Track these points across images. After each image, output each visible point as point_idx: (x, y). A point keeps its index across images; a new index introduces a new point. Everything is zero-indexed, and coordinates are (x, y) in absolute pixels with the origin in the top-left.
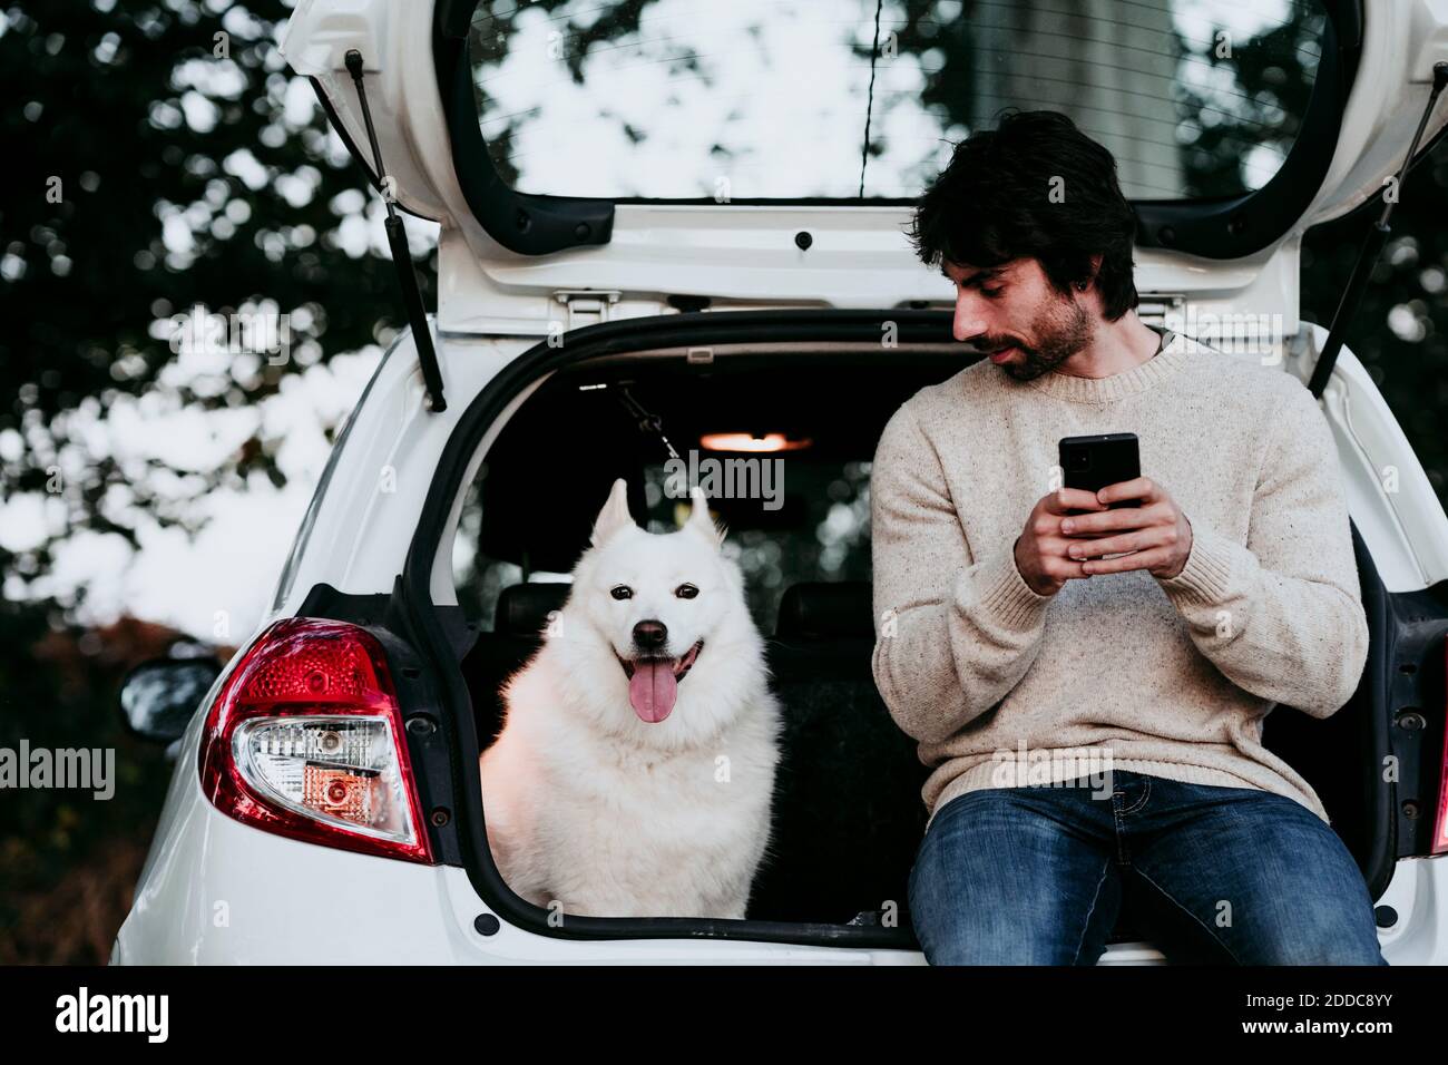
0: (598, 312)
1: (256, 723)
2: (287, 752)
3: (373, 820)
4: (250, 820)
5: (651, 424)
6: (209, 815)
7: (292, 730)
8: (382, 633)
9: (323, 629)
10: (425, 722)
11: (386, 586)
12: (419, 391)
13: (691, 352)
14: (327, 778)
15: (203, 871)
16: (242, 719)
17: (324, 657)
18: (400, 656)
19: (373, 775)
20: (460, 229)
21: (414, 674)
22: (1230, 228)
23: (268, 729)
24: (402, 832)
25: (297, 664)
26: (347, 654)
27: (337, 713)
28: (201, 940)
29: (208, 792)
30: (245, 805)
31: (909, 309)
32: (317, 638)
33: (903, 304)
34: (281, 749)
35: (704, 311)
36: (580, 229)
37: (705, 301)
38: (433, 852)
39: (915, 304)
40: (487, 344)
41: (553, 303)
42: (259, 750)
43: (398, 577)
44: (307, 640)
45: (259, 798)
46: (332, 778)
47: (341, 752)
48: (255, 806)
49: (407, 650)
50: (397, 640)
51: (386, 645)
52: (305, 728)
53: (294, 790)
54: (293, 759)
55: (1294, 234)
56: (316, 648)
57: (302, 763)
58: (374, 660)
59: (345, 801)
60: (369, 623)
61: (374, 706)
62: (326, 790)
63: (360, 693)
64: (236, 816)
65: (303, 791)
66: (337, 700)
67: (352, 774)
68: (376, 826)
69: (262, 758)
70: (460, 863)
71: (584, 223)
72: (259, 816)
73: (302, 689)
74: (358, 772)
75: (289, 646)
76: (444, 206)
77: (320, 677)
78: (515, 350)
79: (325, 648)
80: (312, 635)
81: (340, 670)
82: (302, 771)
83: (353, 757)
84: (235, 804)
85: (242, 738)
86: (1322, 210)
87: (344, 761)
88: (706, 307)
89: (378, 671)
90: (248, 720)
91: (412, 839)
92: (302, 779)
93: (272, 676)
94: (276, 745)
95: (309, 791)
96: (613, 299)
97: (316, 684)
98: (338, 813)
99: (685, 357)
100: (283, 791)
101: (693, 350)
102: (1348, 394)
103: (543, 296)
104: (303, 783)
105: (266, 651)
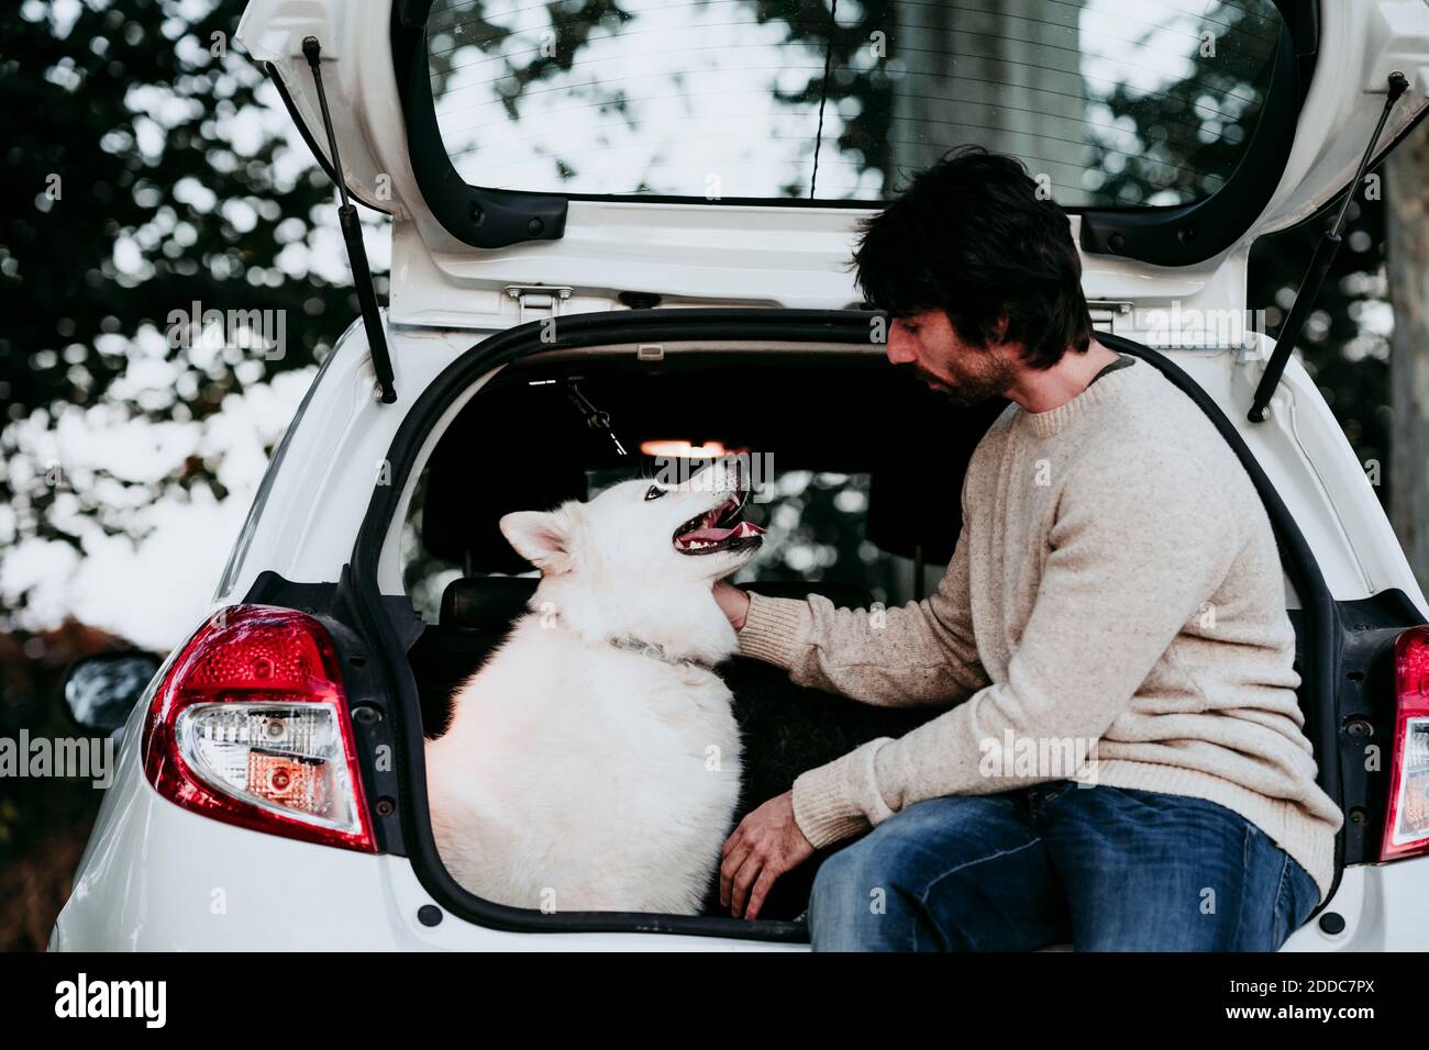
0: (549, 308)
1: (201, 708)
2: (232, 738)
3: (316, 809)
4: (192, 806)
5: (599, 421)
6: (152, 801)
7: (237, 717)
8: (329, 621)
9: (268, 616)
10: (370, 711)
11: (333, 575)
12: (369, 382)
13: (642, 349)
14: (270, 766)
15: (144, 856)
16: (186, 704)
17: (270, 644)
18: (346, 645)
19: (315, 762)
20: (414, 221)
21: (360, 663)
22: (1180, 236)
23: (213, 715)
24: (346, 821)
25: (243, 651)
26: (293, 642)
27: (283, 700)
28: (141, 926)
29: (151, 777)
30: (188, 790)
31: (859, 310)
32: (262, 625)
33: (853, 305)
34: (226, 735)
35: (656, 308)
36: (533, 224)
37: (655, 298)
38: (376, 841)
40: (438, 336)
41: (504, 297)
42: (203, 736)
43: (346, 566)
44: (253, 627)
45: (202, 785)
46: (276, 766)
47: (286, 739)
48: (198, 793)
49: (354, 638)
50: (344, 630)
51: (333, 633)
52: (250, 714)
53: (238, 777)
54: (237, 745)
55: (1243, 243)
56: (262, 635)
57: (246, 749)
58: (321, 647)
59: (289, 789)
60: (316, 610)
61: (317, 693)
62: (270, 776)
63: (306, 680)
64: (178, 802)
65: (247, 778)
66: (281, 686)
67: (296, 761)
68: (319, 814)
69: (206, 743)
70: (404, 853)
71: (537, 218)
72: (201, 802)
73: (247, 676)
74: (302, 760)
75: (234, 633)
76: (398, 198)
77: (265, 664)
78: (466, 343)
79: (270, 635)
80: (258, 621)
81: (286, 657)
82: (247, 758)
83: (298, 745)
84: (177, 789)
85: (186, 723)
86: (1271, 220)
87: (289, 748)
88: (655, 305)
89: (326, 661)
90: (192, 706)
91: (356, 828)
92: (245, 765)
93: (217, 662)
94: (220, 731)
95: (252, 778)
96: (565, 294)
97: (261, 670)
98: (281, 801)
99: (636, 354)
100: (227, 778)
101: (643, 346)
102: (1294, 404)
103: (494, 290)
104: (247, 770)
105: (210, 638)
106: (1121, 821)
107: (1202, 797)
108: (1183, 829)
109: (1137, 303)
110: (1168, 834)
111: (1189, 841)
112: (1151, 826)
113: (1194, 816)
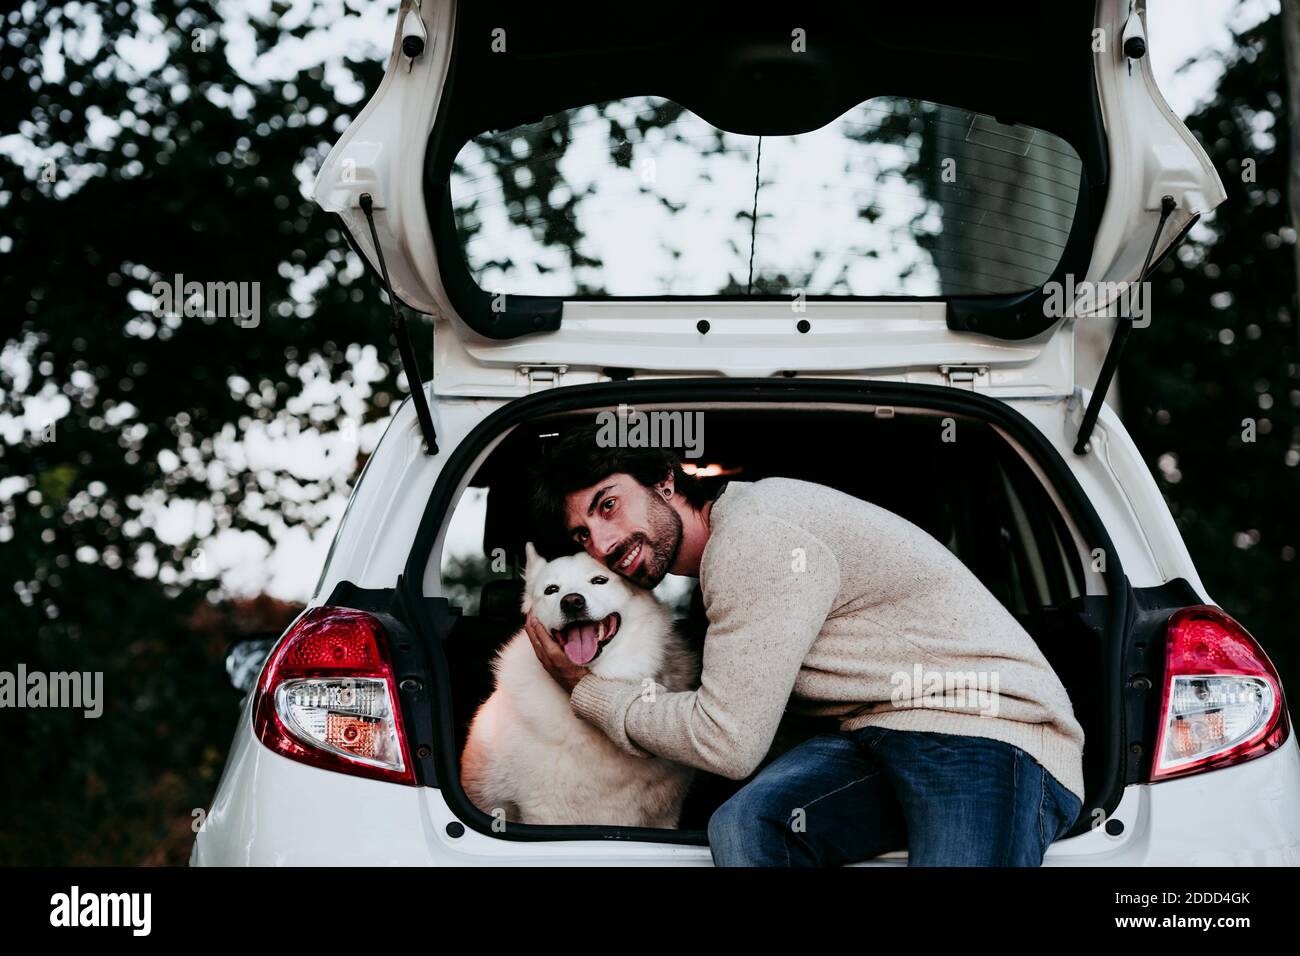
0: (552, 380)
1: (294, 682)
2: (315, 704)
3: (376, 753)
4: (288, 754)
6: (259, 750)
7: (319, 688)
8: (387, 618)
9: (345, 615)
10: (414, 683)
11: (392, 584)
12: (418, 440)
14: (344, 723)
15: (254, 791)
16: (286, 678)
17: (344, 635)
18: (397, 634)
19: (378, 720)
20: (447, 320)
21: (407, 647)
22: (1018, 317)
23: (302, 687)
24: (395, 762)
25: (325, 640)
26: (360, 633)
28: (253, 840)
29: (259, 734)
30: (285, 743)
31: (781, 377)
32: (342, 620)
33: (778, 373)
34: (310, 702)
35: (629, 379)
36: (537, 320)
37: (631, 372)
38: (413, 776)
39: (787, 373)
40: (471, 403)
41: (518, 374)
42: (294, 703)
43: (400, 576)
44: (334, 621)
45: (295, 739)
46: (347, 723)
47: (354, 704)
49: (404, 630)
50: (397, 623)
51: (388, 626)
52: (328, 687)
53: (320, 732)
54: (318, 709)
55: (1067, 321)
56: (339, 629)
57: (325, 712)
58: (378, 637)
59: (357, 739)
60: (378, 610)
61: (377, 671)
62: (343, 731)
63: (369, 661)
64: (278, 751)
65: (326, 732)
66: (352, 666)
67: (361, 720)
68: (378, 757)
69: (297, 709)
70: (437, 785)
71: (539, 315)
72: (295, 751)
73: (327, 658)
74: (366, 719)
75: (319, 627)
76: (435, 304)
77: (340, 650)
78: (490, 408)
79: (345, 628)
80: (338, 617)
81: (355, 644)
82: (325, 718)
83: (363, 708)
84: (277, 743)
85: (282, 694)
87: (356, 711)
88: (630, 376)
89: (381, 647)
90: (287, 681)
91: (402, 767)
92: (325, 724)
93: (306, 649)
94: (307, 699)
95: (330, 732)
96: (563, 371)
97: (338, 654)
98: (351, 749)
100: (312, 733)
102: (1108, 440)
103: (511, 368)
104: (326, 726)
105: (306, 628)
106: (921, 760)
108: (965, 766)
109: (990, 367)
110: (954, 771)
111: (969, 775)
112: (942, 764)
113: (974, 754)
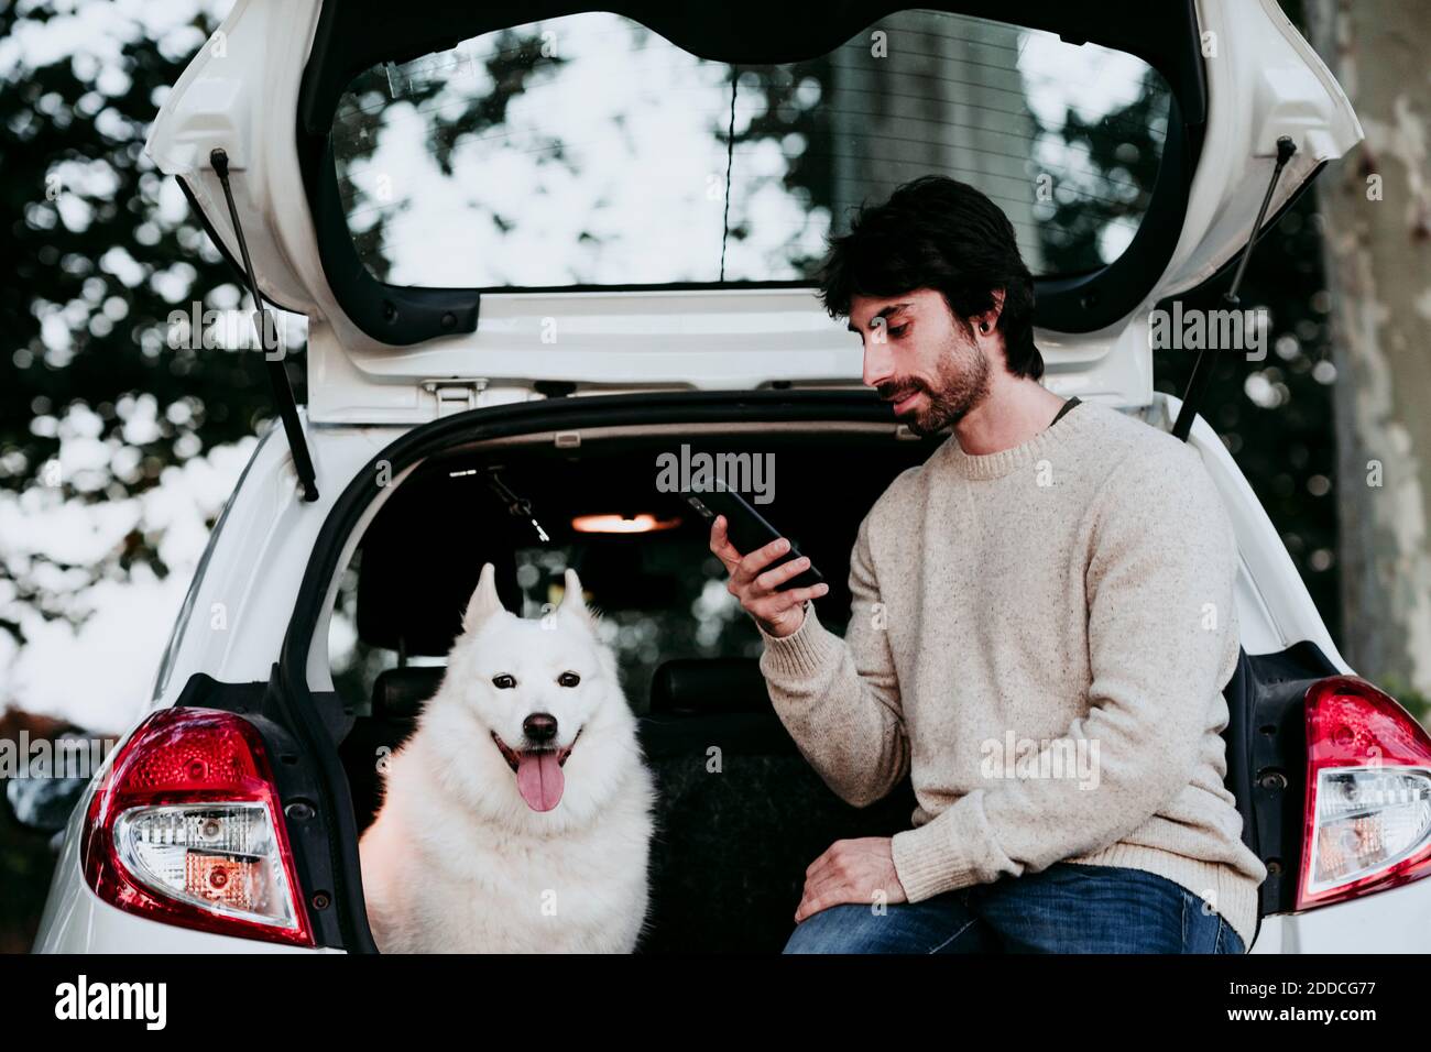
0: (466, 400)
1: (138, 812)
2: (169, 840)
3: (255, 905)
4: (134, 909)
5: (520, 508)
6: (92, 905)
7: (173, 819)
8: (260, 720)
9: (201, 718)
10: (303, 807)
11: (264, 675)
12: (291, 482)
13: (559, 437)
14: (209, 864)
16: (123, 808)
17: (203, 745)
18: (278, 743)
19: (253, 860)
20: (328, 322)
21: (292, 760)
22: (1083, 303)
23: (149, 818)
24: (283, 916)
25: (177, 753)
26: (225, 742)
27: (217, 801)
29: (91, 882)
30: (128, 893)
31: (771, 389)
32: (196, 727)
33: (764, 385)
34: (162, 838)
35: (571, 396)
36: (447, 319)
37: (571, 386)
38: (313, 936)
39: (777, 384)
40: (358, 433)
41: (421, 392)
42: (140, 839)
43: (275, 665)
44: (186, 729)
45: (141, 887)
46: (213, 865)
47: (222, 839)
48: (138, 895)
49: (284, 736)
50: (275, 728)
51: (264, 732)
52: (186, 816)
53: (176, 878)
54: (174, 847)
55: (1145, 307)
56: (194, 737)
57: (183, 850)
58: (252, 747)
59: (227, 886)
60: (246, 711)
61: (253, 793)
62: (207, 877)
63: (239, 780)
64: (119, 905)
65: (185, 878)
66: (216, 787)
67: (233, 860)
68: (258, 910)
69: (144, 846)
70: (341, 945)
71: (450, 313)
72: (142, 904)
73: (182, 778)
74: (239, 858)
75: (168, 736)
76: (311, 300)
77: (199, 765)
78: (385, 439)
79: (204, 737)
80: (191, 724)
81: (219, 758)
82: (184, 858)
83: (234, 844)
84: (118, 893)
85: (123, 827)
86: (1172, 283)
87: (225, 848)
88: (570, 392)
89: (258, 761)
90: (129, 810)
91: (293, 924)
92: (183, 866)
93: (152, 765)
94: (157, 833)
95: (190, 879)
96: (481, 386)
97: (196, 772)
98: (220, 900)
99: (553, 442)
100: (165, 879)
101: (560, 434)
103: (412, 385)
104: (185, 870)
105: (146, 741)
107: (1139, 868)
108: (1121, 905)
111: (1128, 918)
112: (1090, 901)
113: (1133, 890)
